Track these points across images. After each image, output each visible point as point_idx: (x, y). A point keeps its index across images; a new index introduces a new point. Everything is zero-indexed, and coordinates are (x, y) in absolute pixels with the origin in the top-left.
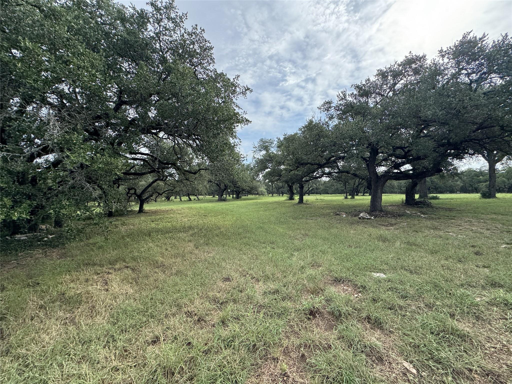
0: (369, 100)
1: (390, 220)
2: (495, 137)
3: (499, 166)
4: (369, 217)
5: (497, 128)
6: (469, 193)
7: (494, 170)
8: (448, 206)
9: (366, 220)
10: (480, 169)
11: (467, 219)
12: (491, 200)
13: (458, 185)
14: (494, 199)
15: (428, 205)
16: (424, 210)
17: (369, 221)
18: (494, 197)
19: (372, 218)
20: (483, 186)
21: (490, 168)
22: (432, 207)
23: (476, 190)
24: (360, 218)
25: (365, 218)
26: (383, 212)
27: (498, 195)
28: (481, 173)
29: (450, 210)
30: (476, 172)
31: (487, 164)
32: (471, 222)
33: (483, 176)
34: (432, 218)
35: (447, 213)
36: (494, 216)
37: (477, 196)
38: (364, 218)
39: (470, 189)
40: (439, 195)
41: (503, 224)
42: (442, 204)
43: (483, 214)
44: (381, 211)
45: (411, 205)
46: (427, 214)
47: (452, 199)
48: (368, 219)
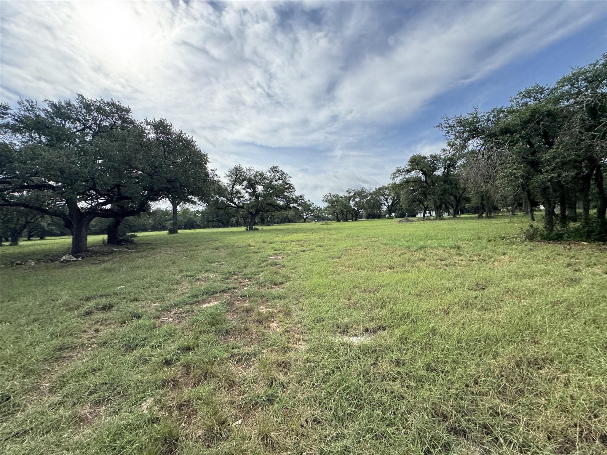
0: (67, 123)
1: (101, 258)
2: (177, 188)
3: (178, 208)
4: (75, 259)
5: (178, 184)
6: (159, 231)
7: (176, 210)
8: (148, 242)
9: (72, 262)
10: (166, 209)
11: (163, 248)
12: (175, 235)
13: (150, 224)
14: (177, 234)
15: (131, 242)
16: (129, 246)
17: (77, 262)
18: (177, 232)
19: (80, 259)
20: (168, 224)
21: (173, 208)
22: (135, 244)
23: (163, 228)
24: (62, 262)
25: (70, 261)
26: (90, 252)
27: (179, 231)
28: (166, 213)
29: (150, 244)
30: (163, 211)
31: (171, 206)
32: (166, 250)
33: (168, 215)
34: (139, 252)
35: (149, 247)
36: (178, 245)
37: (166, 232)
38: (67, 261)
39: (159, 227)
40: (136, 234)
41: (183, 248)
42: (142, 240)
43: (172, 244)
44: (88, 251)
45: (114, 244)
46: (133, 249)
47: (148, 236)
48: (74, 261)
